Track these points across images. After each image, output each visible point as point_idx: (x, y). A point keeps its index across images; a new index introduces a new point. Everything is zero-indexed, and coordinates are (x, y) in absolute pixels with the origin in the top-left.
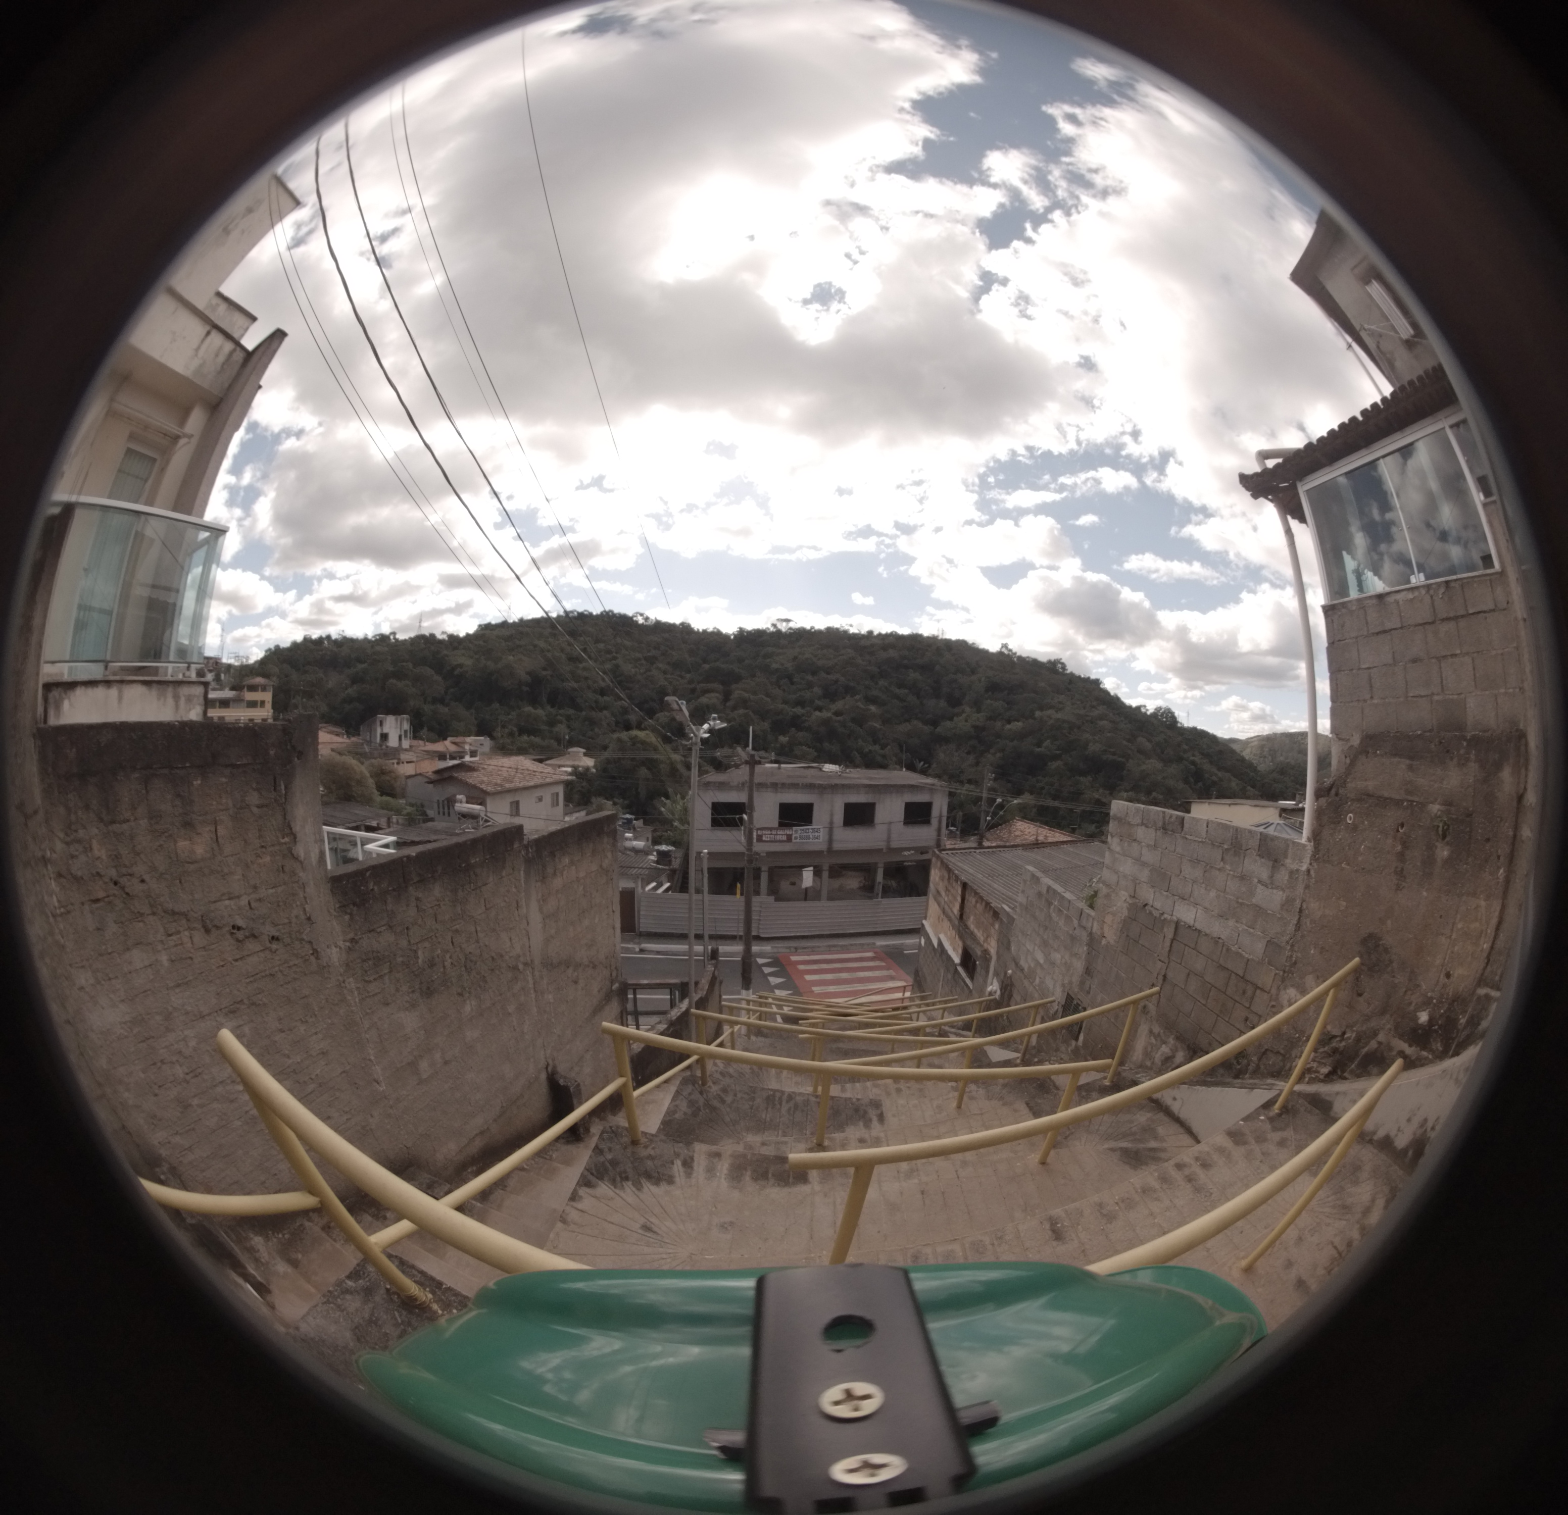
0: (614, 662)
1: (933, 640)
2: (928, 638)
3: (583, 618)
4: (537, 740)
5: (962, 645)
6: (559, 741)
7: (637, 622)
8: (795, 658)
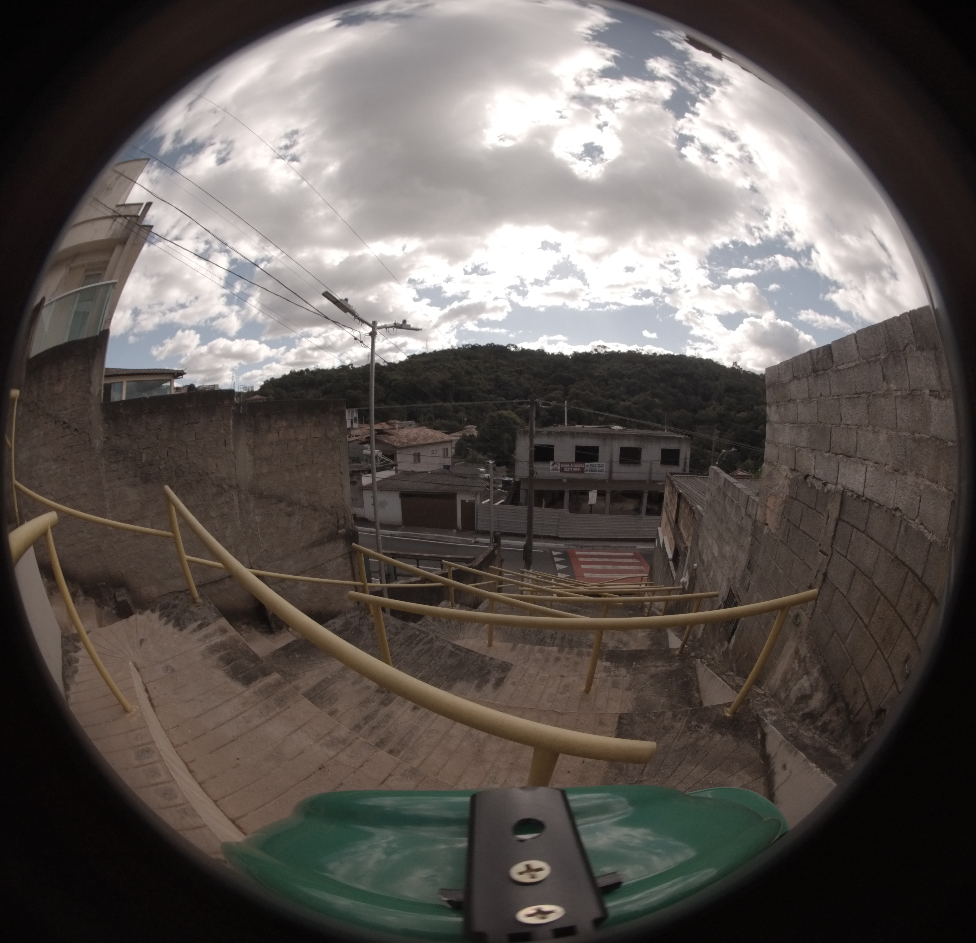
0: (496, 374)
1: (692, 359)
2: (690, 357)
3: (475, 348)
4: (447, 422)
5: (709, 363)
6: (460, 422)
7: (509, 350)
8: (609, 369)
